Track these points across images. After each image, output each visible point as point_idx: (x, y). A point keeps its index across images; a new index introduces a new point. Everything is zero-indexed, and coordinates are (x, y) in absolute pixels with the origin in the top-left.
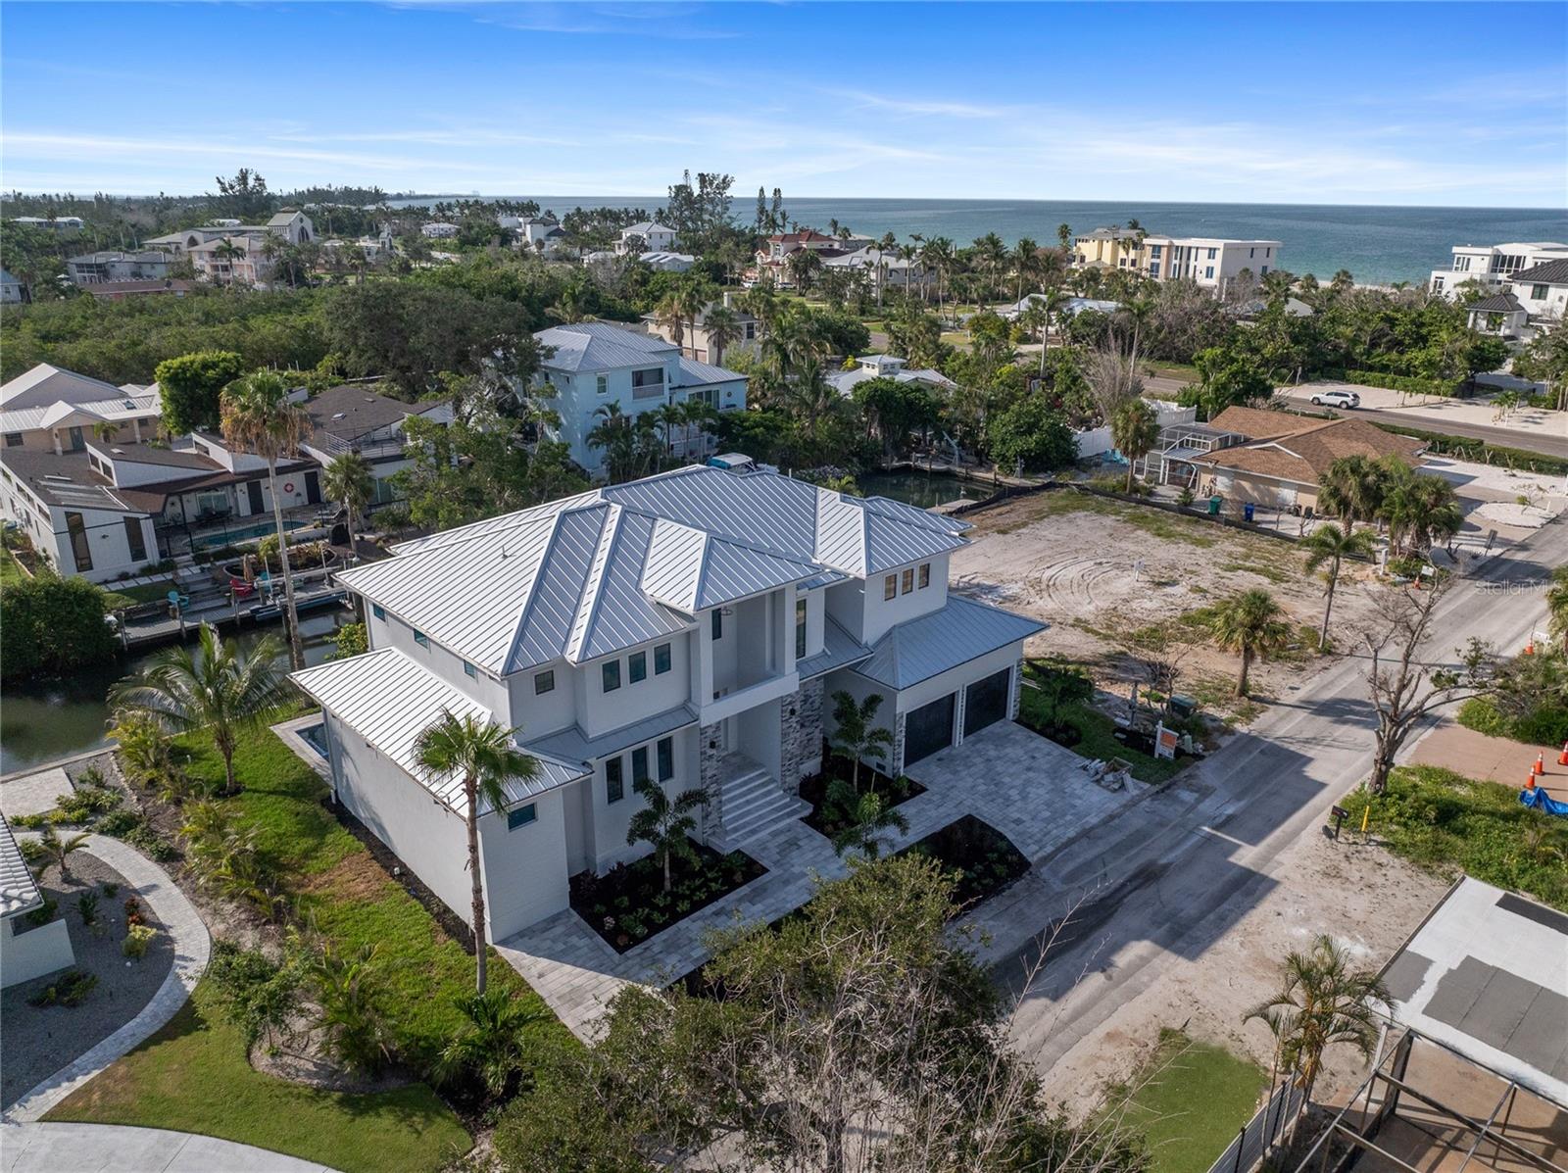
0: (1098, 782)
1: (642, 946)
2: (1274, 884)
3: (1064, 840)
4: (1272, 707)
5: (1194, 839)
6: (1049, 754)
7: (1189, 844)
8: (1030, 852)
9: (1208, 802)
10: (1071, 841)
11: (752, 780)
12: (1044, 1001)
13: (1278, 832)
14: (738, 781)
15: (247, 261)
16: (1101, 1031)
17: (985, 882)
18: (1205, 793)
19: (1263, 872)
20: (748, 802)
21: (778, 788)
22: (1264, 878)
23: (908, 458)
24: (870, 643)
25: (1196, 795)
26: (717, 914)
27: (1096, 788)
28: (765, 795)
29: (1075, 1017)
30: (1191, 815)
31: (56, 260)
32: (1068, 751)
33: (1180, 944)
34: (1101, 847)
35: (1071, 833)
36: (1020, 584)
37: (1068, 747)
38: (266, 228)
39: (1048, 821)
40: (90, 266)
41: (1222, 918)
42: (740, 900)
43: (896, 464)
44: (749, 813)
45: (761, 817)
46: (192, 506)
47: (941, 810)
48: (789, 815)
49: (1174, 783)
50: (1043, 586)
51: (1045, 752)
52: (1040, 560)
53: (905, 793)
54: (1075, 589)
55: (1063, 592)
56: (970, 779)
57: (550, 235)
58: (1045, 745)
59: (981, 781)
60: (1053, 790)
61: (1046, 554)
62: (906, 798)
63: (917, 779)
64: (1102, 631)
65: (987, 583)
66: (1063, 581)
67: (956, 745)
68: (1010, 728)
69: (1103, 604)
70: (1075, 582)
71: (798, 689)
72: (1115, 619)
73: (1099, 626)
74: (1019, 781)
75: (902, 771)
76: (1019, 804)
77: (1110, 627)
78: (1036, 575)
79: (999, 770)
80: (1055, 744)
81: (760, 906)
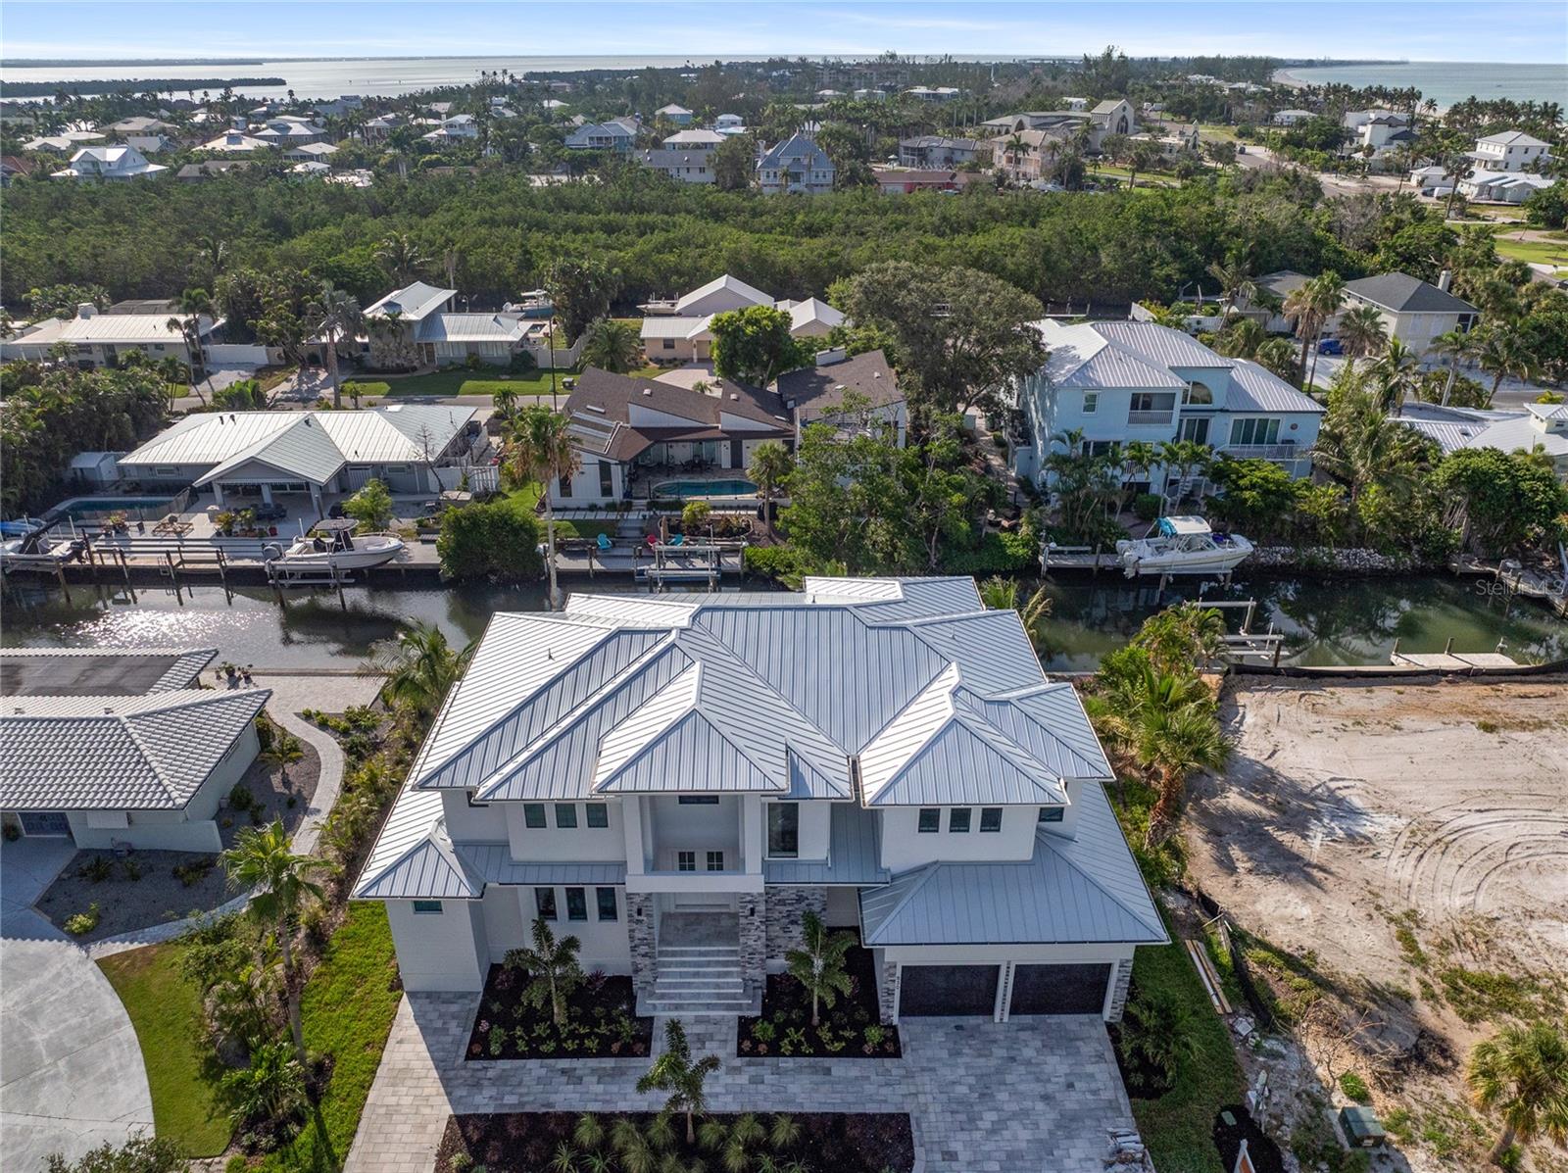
0: (1107, 1166)
1: (486, 1063)
6: (1095, 1092)
11: (718, 953)
14: (703, 949)
15: (1034, 156)
20: (696, 975)
21: (739, 974)
23: (1496, 562)
24: (895, 870)
26: (564, 1072)
28: (719, 975)
31: (889, 141)
32: (1124, 1100)
36: (1400, 823)
37: (1131, 1096)
38: (1088, 115)
40: (913, 149)
42: (594, 1071)
43: (1473, 567)
44: (689, 985)
45: (698, 996)
46: (682, 452)
47: (884, 1091)
48: (729, 1007)
50: (1432, 837)
51: (1093, 1086)
52: (1485, 793)
53: (867, 1048)
54: (1475, 861)
55: (1448, 859)
56: (962, 1071)
57: (1394, 138)
58: (1104, 1077)
59: (972, 1080)
60: (1041, 1141)
61: (1506, 786)
62: (863, 1055)
63: (903, 1037)
64: (1422, 947)
65: (1357, 802)
66: (1473, 842)
67: (997, 1020)
68: (1090, 1032)
69: (1485, 904)
70: (1488, 851)
71: (762, 891)
72: (1470, 937)
73: (1431, 937)
74: (1014, 1107)
75: (895, 1020)
76: (977, 1135)
77: (1444, 947)
78: (1444, 816)
79: (1009, 1079)
80: (1120, 1083)
81: (600, 1088)
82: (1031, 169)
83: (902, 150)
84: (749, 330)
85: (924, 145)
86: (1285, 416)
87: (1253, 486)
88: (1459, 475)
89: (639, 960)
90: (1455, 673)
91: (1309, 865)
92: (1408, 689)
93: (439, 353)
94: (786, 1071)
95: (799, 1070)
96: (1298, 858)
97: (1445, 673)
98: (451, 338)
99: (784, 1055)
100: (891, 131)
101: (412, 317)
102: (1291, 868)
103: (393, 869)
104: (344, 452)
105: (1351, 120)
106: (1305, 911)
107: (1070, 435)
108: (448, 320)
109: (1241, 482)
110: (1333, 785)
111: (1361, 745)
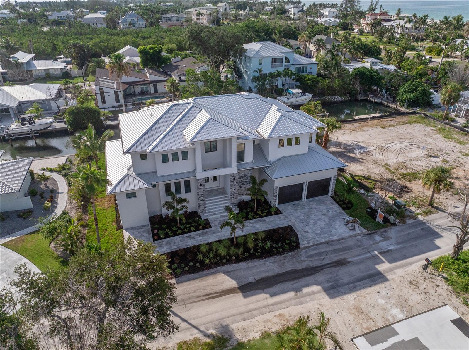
0: (346, 225)
1: (161, 241)
2: (387, 280)
3: (318, 243)
4: (440, 212)
5: (369, 255)
6: (335, 211)
7: (364, 256)
8: (303, 243)
9: (384, 242)
10: (321, 244)
11: (222, 198)
12: (268, 296)
13: (404, 262)
14: (216, 198)
15: (205, 17)
16: (277, 313)
17: (279, 249)
18: (386, 238)
19: (385, 275)
20: (217, 205)
21: (229, 202)
22: (384, 277)
23: (368, 96)
24: (272, 161)
25: (382, 239)
26: (187, 237)
27: (344, 227)
29: (272, 305)
30: (374, 246)
31: (158, 16)
32: (343, 211)
33: (332, 291)
34: (331, 248)
35: (323, 241)
36: (375, 148)
37: (344, 210)
38: (215, 7)
39: (317, 234)
40: (166, 17)
41: (355, 287)
42: (197, 235)
43: (363, 98)
44: (216, 208)
45: (219, 210)
46: (138, 89)
47: (281, 222)
49: (376, 232)
50: (383, 150)
51: (334, 210)
52: (390, 140)
53: (273, 213)
54: (394, 152)
55: (388, 153)
56: (300, 213)
57: (299, 11)
58: (336, 207)
59: (303, 215)
60: (327, 224)
61: (393, 138)
62: (272, 215)
63: (280, 209)
64: (392, 170)
65: (362, 145)
66: (392, 149)
67: (303, 201)
68: (327, 199)
69: (401, 160)
70: (396, 150)
71: (237, 172)
72: (401, 167)
73: (393, 168)
74: (317, 218)
75: (277, 206)
76: (311, 226)
77: (397, 169)
78: (383, 145)
79: (312, 212)
80: (340, 208)
81: (201, 238)
82: (204, 21)
83: (163, 18)
84: (151, 51)
85: (169, 16)
86: (308, 65)
87: (309, 80)
88: (358, 73)
89: (200, 202)
90: (370, 118)
91: (358, 159)
92: (361, 123)
93: (34, 73)
94: (253, 223)
95: (257, 221)
96: (355, 158)
97: (368, 118)
98: (38, 68)
99: (251, 219)
100: (158, 13)
101: (23, 61)
102: (354, 160)
103: (119, 184)
105: (287, 7)
106: (362, 168)
107: (259, 70)
108: (35, 63)
109: (306, 79)
110: (355, 143)
111: (357, 134)
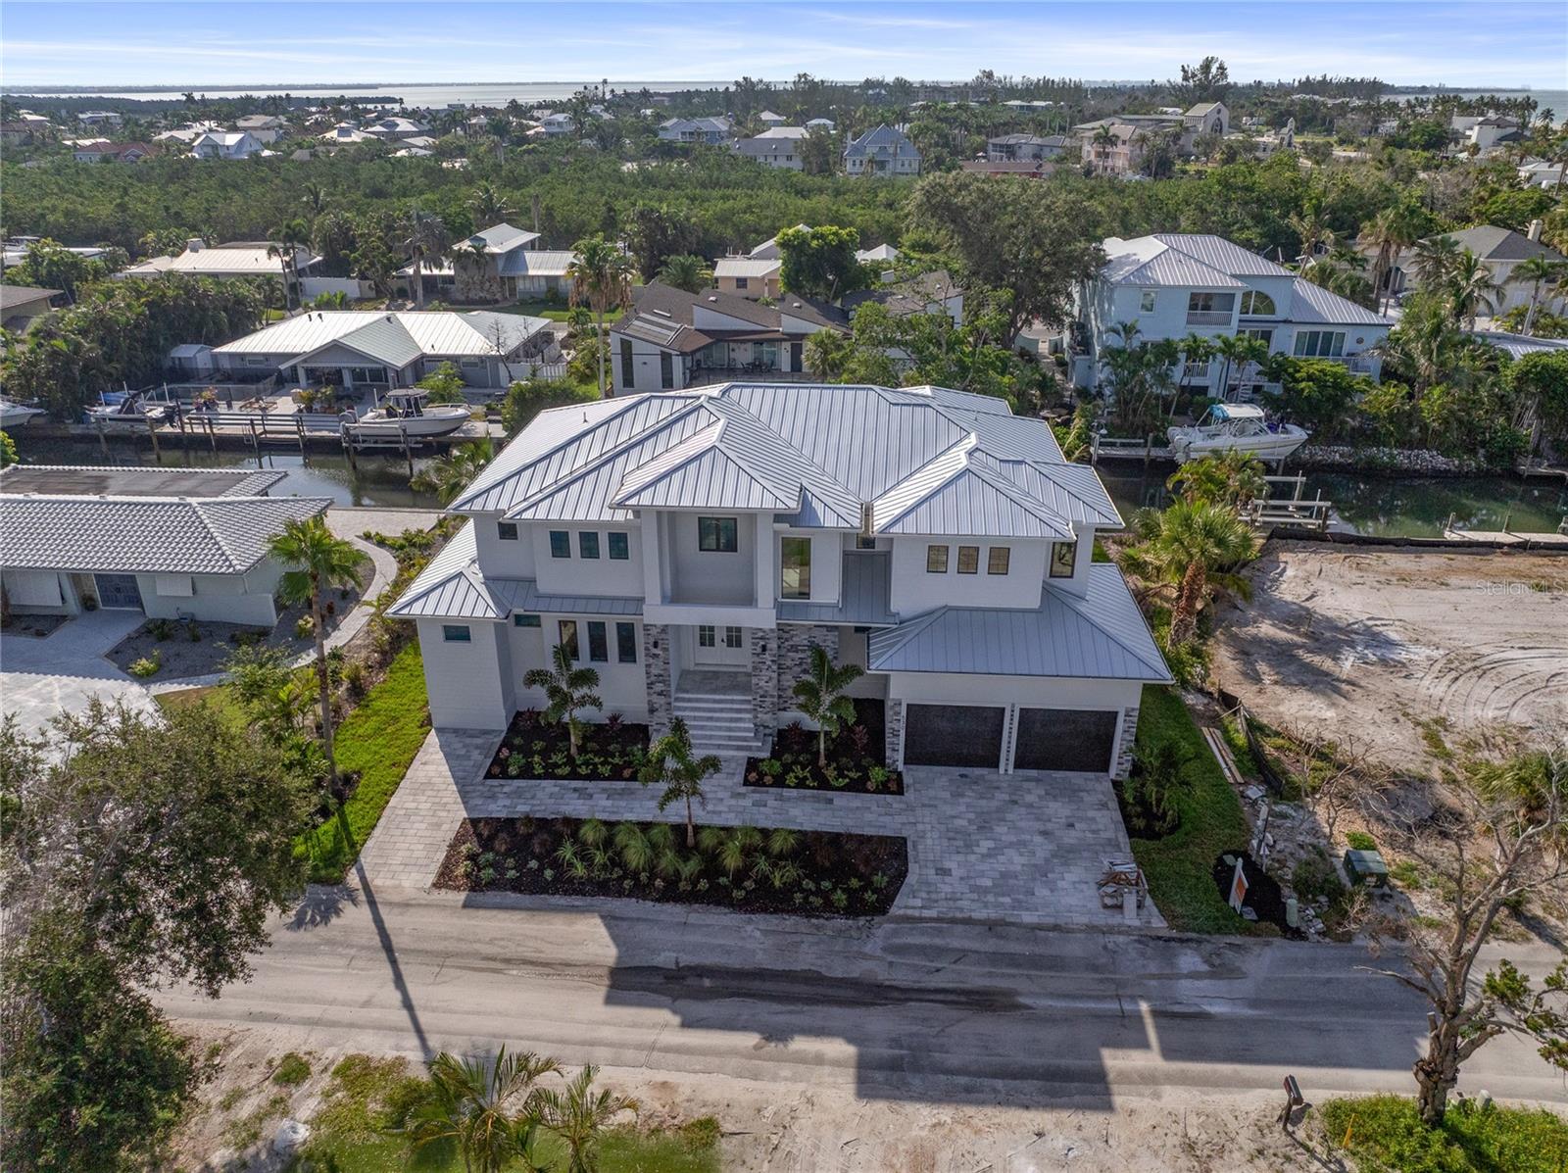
0: (1100, 885)
1: (502, 782)
2: (1109, 1107)
3: (959, 915)
4: (1538, 942)
5: (1114, 1006)
6: (1093, 832)
7: (1092, 1005)
8: (905, 903)
9: (1203, 984)
10: (968, 921)
11: (732, 701)
12: (676, 1020)
13: (1226, 1069)
14: (717, 697)
15: (1121, 149)
16: (660, 1076)
17: (811, 899)
18: (1219, 971)
19: (1115, 1088)
20: (711, 719)
21: (750, 720)
22: (1108, 1092)
24: (905, 613)
25: (1205, 968)
26: (575, 790)
27: (1091, 891)
28: (732, 720)
29: (667, 1049)
30: (1153, 983)
31: (978, 139)
32: (1123, 838)
33: (879, 1076)
34: (991, 945)
35: (980, 914)
36: (1437, 653)
37: (1130, 837)
39: (974, 889)
40: (1001, 146)
41: (968, 1090)
42: (604, 790)
45: (711, 737)
47: (883, 819)
48: (739, 748)
49: (1199, 942)
50: (1470, 665)
51: (1094, 827)
52: (1530, 636)
53: (870, 785)
54: (1512, 685)
55: (1483, 682)
56: (963, 808)
57: (1502, 139)
58: (1108, 821)
59: (972, 816)
60: (1035, 866)
61: (1553, 631)
62: (867, 791)
63: (907, 779)
64: (1448, 745)
65: (1394, 636)
66: (1514, 671)
67: (1002, 771)
68: (1097, 788)
69: (1518, 716)
70: (1528, 678)
71: (774, 627)
72: (1499, 740)
73: (1458, 738)
74: (1013, 838)
75: (901, 767)
76: (972, 858)
77: (1471, 746)
78: (1484, 650)
79: (1009, 816)
80: (1122, 826)
81: (609, 803)
82: (1120, 163)
83: (990, 147)
84: (814, 243)
85: (1012, 141)
86: (1350, 328)
87: (1310, 378)
88: (1528, 372)
89: (655, 698)
90: (1510, 545)
91: (1338, 680)
92: (1460, 557)
93: (521, 285)
94: (789, 799)
95: (804, 798)
96: (1327, 674)
97: (1500, 545)
98: (531, 272)
99: (789, 787)
100: (980, 129)
101: (496, 250)
102: (1322, 683)
103: (426, 594)
104: (421, 345)
105: (1458, 123)
106: (1330, 714)
107: (1125, 327)
108: (530, 256)
109: (1298, 375)
110: (1370, 623)
111: (1404, 595)
